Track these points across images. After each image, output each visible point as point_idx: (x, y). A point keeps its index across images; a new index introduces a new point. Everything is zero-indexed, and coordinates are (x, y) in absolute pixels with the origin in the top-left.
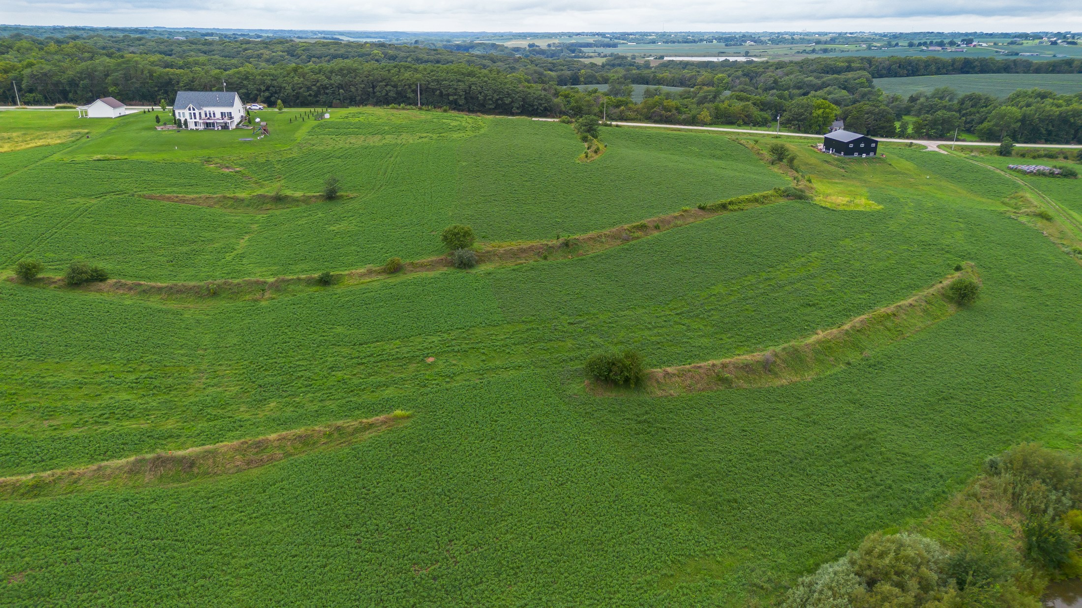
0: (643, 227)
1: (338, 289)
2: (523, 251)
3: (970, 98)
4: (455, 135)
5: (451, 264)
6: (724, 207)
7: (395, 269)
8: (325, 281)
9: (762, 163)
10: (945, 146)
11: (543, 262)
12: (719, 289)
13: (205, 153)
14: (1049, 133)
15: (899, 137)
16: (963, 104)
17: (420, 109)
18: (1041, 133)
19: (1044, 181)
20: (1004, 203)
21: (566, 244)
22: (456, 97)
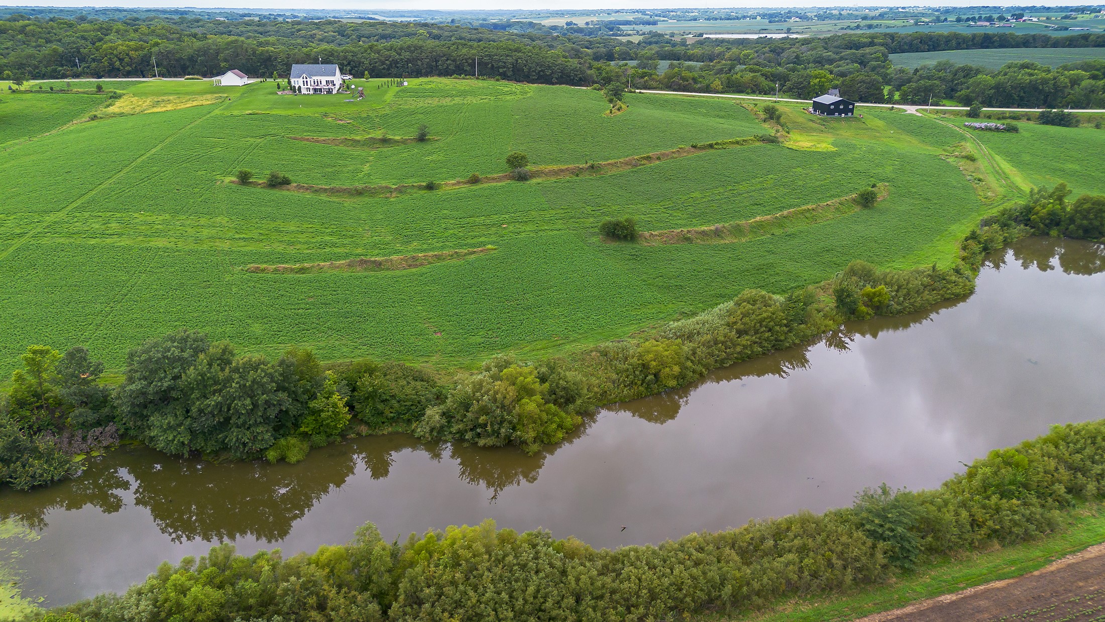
0: (648, 158)
1: (440, 192)
2: (562, 171)
4: (508, 98)
5: (513, 178)
6: (711, 146)
7: (475, 180)
8: (430, 187)
9: (757, 121)
10: (923, 110)
11: (576, 178)
12: (697, 194)
13: (323, 110)
15: (887, 103)
17: (478, 79)
19: (988, 134)
20: (944, 150)
21: (592, 167)
22: (505, 70)
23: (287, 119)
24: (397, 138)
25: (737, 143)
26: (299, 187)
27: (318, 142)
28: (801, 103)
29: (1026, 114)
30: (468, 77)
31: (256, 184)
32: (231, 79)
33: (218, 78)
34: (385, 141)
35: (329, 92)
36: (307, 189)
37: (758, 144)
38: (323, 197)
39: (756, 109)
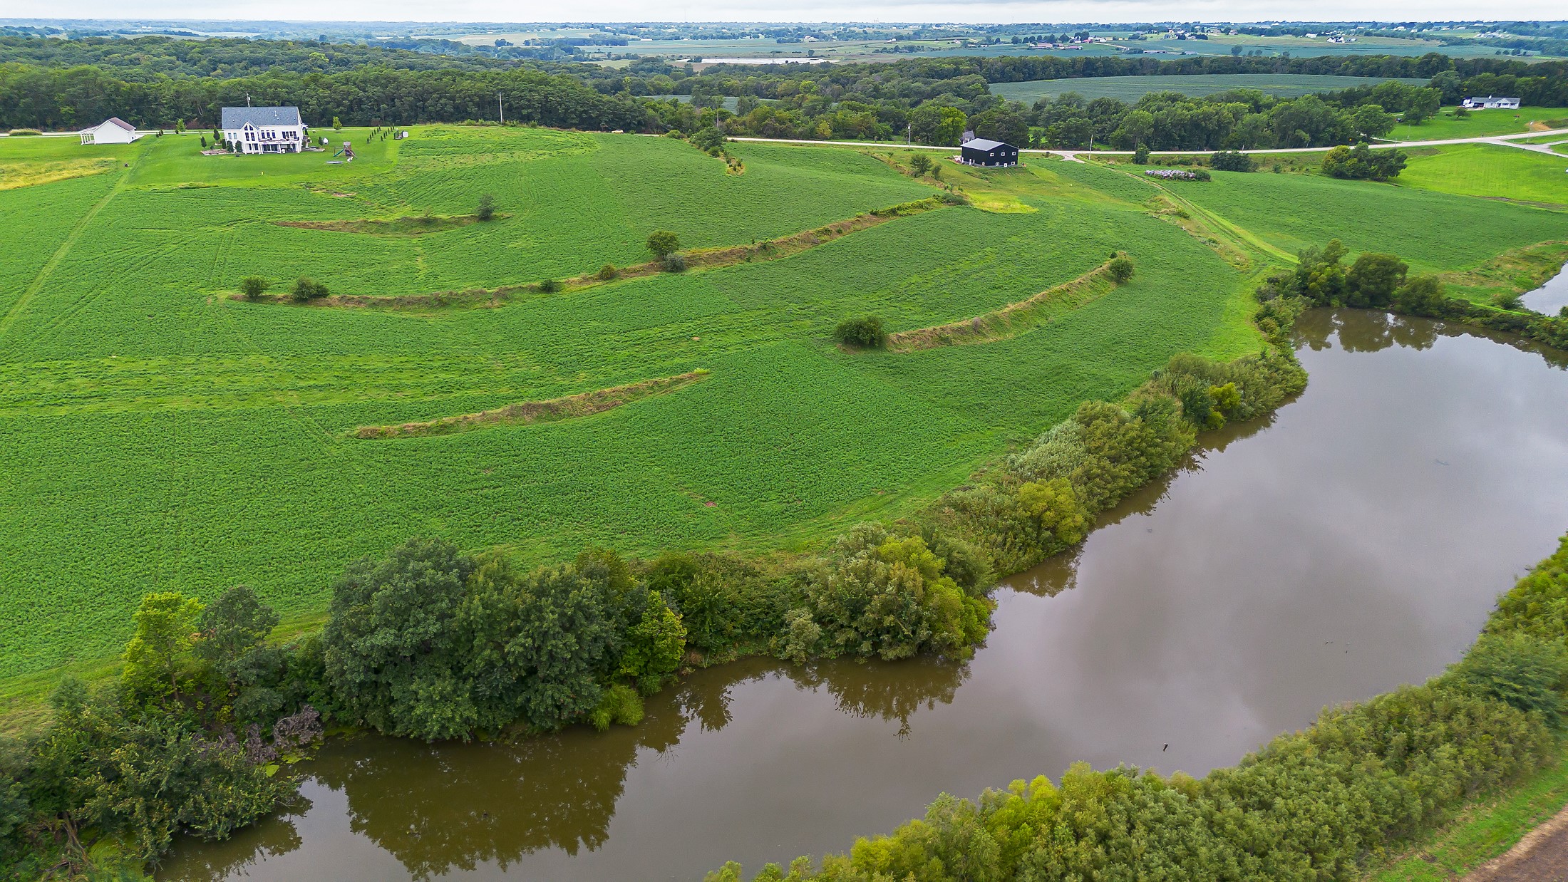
0: (827, 232)
2: (725, 255)
3: (1100, 103)
5: (664, 269)
6: (893, 212)
7: (608, 275)
8: (548, 288)
9: (904, 176)
10: (1081, 155)
11: (748, 264)
12: (915, 279)
14: (1182, 139)
15: (1033, 148)
16: (1092, 111)
17: (504, 125)
18: (1175, 140)
19: (1180, 184)
20: (1145, 206)
21: (764, 247)
23: (254, 194)
24: (444, 217)
25: (921, 206)
26: (345, 300)
27: (322, 228)
28: (938, 150)
29: (1195, 158)
30: (489, 123)
31: (276, 300)
32: (111, 133)
33: (88, 131)
34: (428, 222)
35: (290, 149)
36: (360, 302)
37: (944, 207)
38: (389, 312)
39: (892, 160)
